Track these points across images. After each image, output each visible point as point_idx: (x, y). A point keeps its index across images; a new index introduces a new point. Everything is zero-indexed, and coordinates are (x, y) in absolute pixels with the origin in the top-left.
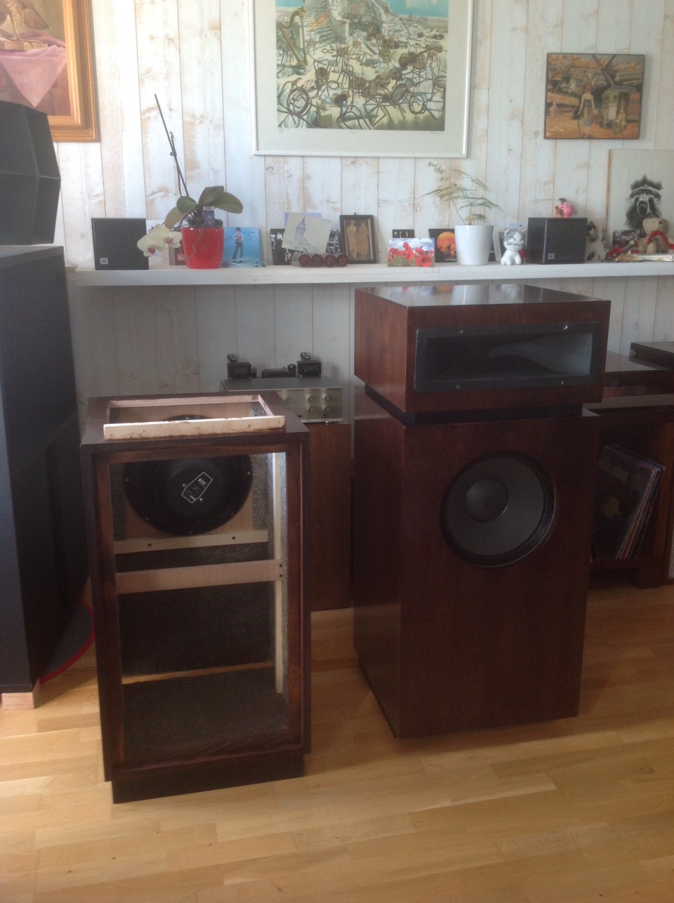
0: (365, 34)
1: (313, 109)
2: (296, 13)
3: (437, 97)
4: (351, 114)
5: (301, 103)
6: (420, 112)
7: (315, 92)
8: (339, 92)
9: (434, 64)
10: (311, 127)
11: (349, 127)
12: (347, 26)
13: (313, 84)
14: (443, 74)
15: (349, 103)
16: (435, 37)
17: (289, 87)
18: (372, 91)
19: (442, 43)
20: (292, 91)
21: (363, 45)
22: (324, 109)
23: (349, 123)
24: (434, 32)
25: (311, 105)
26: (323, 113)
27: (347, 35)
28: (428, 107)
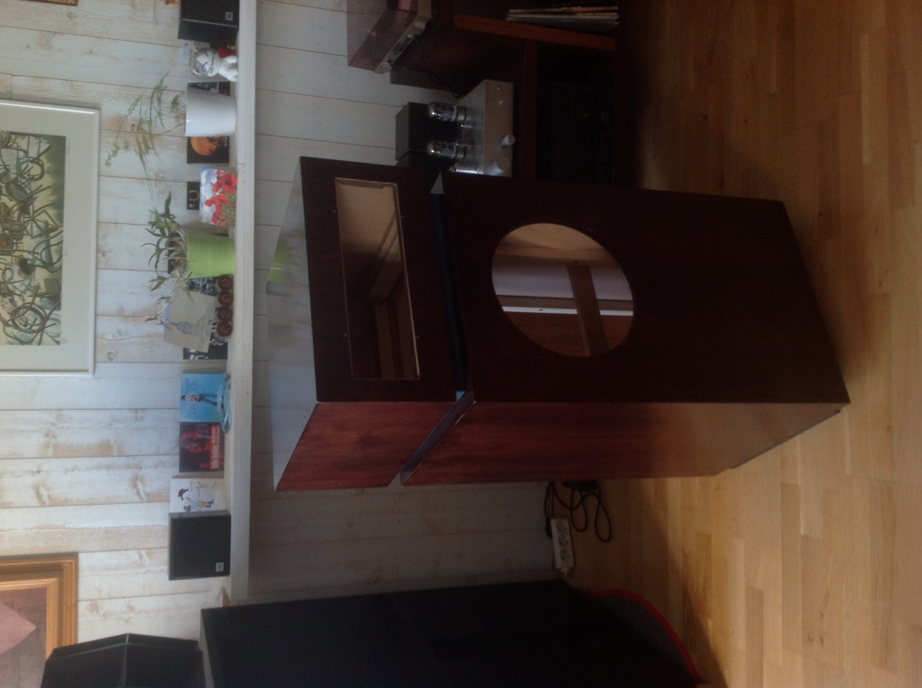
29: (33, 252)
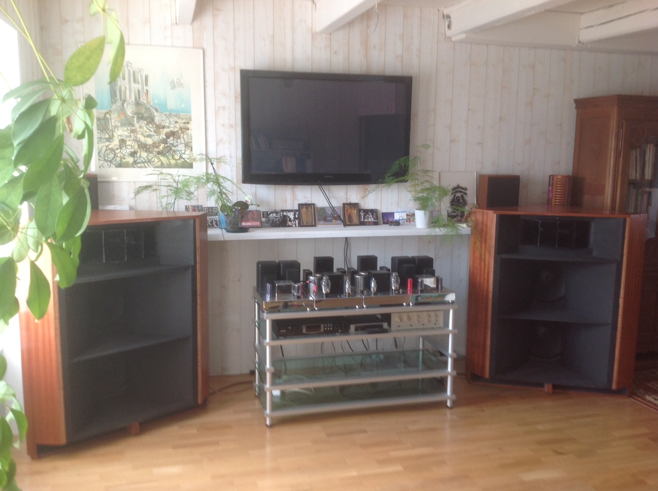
0: (145, 122)
1: (119, 159)
2: (107, 113)
3: (188, 152)
4: (140, 161)
5: (112, 156)
6: (179, 160)
7: (119, 150)
8: (133, 150)
9: (185, 136)
10: (117, 167)
11: (138, 167)
12: (135, 119)
13: (118, 147)
14: (190, 141)
15: (138, 155)
16: (185, 123)
17: (104, 148)
18: (151, 150)
19: (188, 126)
20: (106, 150)
21: (145, 128)
22: (124, 159)
23: (139, 165)
24: (184, 121)
25: (117, 157)
26: (124, 161)
27: (135, 122)
28: (183, 157)
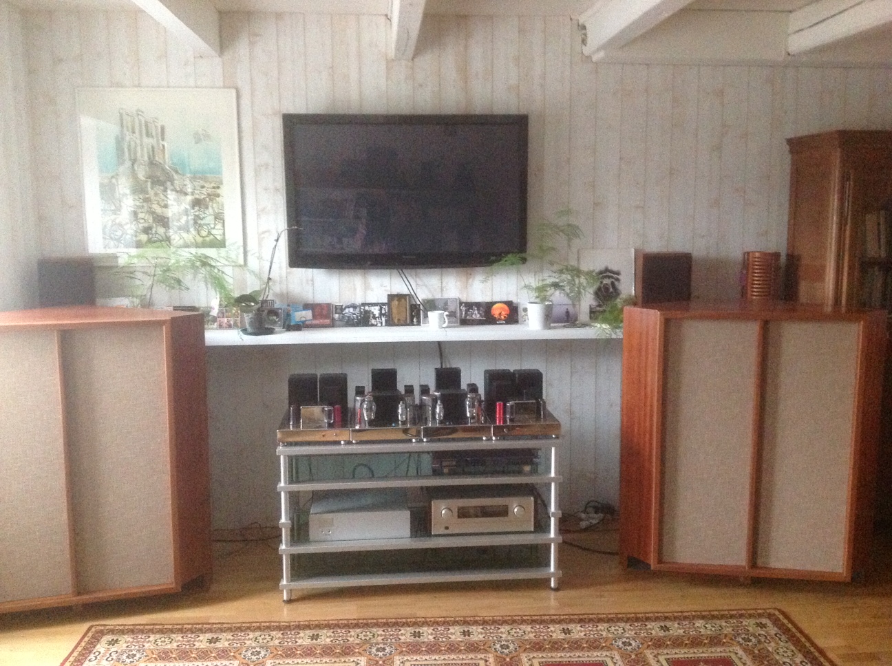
1: (129, 237)
2: (112, 177)
3: (219, 226)
4: (156, 239)
5: (119, 233)
6: (207, 236)
7: (128, 226)
8: (146, 225)
9: (214, 205)
10: (127, 248)
11: (155, 247)
13: (127, 221)
14: (221, 211)
15: (153, 232)
16: (214, 188)
17: (110, 223)
19: (218, 191)
20: (113, 225)
21: (162, 195)
22: (136, 236)
24: (213, 185)
25: (127, 234)
27: (149, 189)
28: (213, 233)
29: (156, 233)
